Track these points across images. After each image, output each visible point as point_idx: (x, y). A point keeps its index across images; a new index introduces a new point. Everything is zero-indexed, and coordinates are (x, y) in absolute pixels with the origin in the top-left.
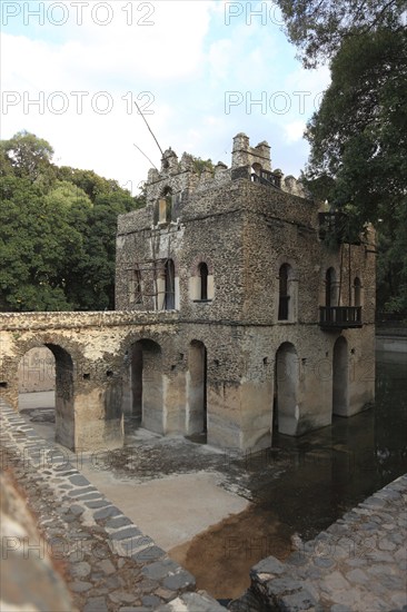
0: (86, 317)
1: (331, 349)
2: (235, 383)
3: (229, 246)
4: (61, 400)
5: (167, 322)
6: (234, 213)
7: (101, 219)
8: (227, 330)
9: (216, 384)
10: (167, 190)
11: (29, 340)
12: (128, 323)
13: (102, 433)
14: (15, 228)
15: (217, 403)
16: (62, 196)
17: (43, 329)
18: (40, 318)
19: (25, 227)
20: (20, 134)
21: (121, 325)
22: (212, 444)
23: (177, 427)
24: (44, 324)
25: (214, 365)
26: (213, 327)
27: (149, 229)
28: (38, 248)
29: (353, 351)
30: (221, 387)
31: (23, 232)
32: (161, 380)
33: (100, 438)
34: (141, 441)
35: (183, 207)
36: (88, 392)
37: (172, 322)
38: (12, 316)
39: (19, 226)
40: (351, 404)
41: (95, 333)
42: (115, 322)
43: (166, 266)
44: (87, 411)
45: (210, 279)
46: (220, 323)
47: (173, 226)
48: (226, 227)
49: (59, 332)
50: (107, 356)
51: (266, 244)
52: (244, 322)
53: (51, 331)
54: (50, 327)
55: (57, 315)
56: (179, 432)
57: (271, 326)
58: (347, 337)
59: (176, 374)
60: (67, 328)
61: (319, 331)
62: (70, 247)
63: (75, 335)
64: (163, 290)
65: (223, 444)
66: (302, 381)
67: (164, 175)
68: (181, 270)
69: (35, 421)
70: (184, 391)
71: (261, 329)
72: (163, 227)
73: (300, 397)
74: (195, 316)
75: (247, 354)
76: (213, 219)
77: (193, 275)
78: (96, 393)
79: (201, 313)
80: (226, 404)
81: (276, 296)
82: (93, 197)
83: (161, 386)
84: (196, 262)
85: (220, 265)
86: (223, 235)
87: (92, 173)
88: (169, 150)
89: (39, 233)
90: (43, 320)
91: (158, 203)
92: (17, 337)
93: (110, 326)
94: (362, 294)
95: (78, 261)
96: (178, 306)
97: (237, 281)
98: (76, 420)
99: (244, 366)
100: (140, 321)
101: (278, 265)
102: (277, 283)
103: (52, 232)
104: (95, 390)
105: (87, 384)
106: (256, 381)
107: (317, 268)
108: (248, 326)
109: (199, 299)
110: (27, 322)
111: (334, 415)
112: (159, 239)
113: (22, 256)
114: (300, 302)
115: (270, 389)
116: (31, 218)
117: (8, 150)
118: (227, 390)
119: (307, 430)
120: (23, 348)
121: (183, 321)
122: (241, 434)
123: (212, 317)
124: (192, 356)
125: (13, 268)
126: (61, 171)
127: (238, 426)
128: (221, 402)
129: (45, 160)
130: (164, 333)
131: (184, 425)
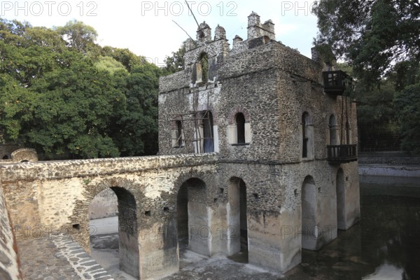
0: (146, 162)
1: (335, 178)
2: (275, 213)
3: (264, 98)
4: (125, 234)
5: (210, 163)
6: (268, 71)
7: (137, 83)
8: (265, 168)
9: (256, 214)
10: (203, 55)
11: (98, 185)
12: (180, 165)
13: (162, 261)
14: (74, 91)
15: (257, 230)
16: (105, 67)
17: (110, 174)
18: (107, 164)
19: (81, 89)
20: (70, 22)
21: (174, 167)
22: (253, 264)
23: (219, 249)
24: (110, 170)
25: (253, 198)
26: (251, 167)
27: (187, 87)
28: (92, 106)
29: (347, 179)
30: (261, 217)
31: (80, 93)
32: (206, 211)
33: (161, 266)
34: (192, 263)
35: (219, 68)
36: (149, 227)
37: (214, 163)
38: (82, 164)
39: (77, 89)
40: (348, 220)
41: (153, 175)
42: (169, 165)
43: (206, 116)
44: (149, 243)
45: (247, 126)
46: (258, 162)
47: (210, 84)
48: (261, 83)
49: (123, 176)
50: (164, 195)
51: (293, 96)
52: (281, 161)
53: (117, 176)
54: (115, 172)
55: (121, 161)
56: (222, 253)
57: (298, 163)
58: (343, 168)
59: (218, 206)
60: (130, 172)
61: (328, 165)
62: (116, 105)
63: (137, 178)
64: (202, 136)
65: (264, 263)
66: (319, 206)
67: (200, 43)
68: (220, 120)
69: (97, 248)
70: (226, 219)
71: (292, 166)
72: (200, 85)
73: (318, 219)
74: (233, 157)
75: (284, 187)
76: (248, 76)
77: (230, 123)
78: (156, 226)
79: (239, 154)
80: (266, 230)
81: (301, 139)
82: (128, 68)
83: (206, 216)
84: (234, 112)
85: (256, 114)
86: (258, 89)
87: (127, 50)
88: (204, 23)
89: (93, 95)
90: (110, 166)
91: (195, 66)
92: (87, 182)
93: (166, 168)
94: (350, 135)
95: (121, 116)
96: (217, 149)
97: (273, 127)
98: (140, 252)
99: (281, 198)
100: (189, 164)
101: (301, 113)
102: (300, 127)
103: (103, 94)
104: (155, 224)
105: (148, 221)
106: (290, 209)
107: (324, 115)
108: (284, 164)
109: (236, 143)
110: (95, 169)
111: (338, 230)
112: (198, 95)
113: (79, 112)
114: (315, 142)
115: (299, 216)
116: (86, 83)
117: (63, 34)
118: (267, 219)
119: (324, 245)
120: (92, 191)
121: (223, 161)
122: (282, 256)
123: (250, 158)
124: (231, 191)
125: (73, 122)
126: (104, 49)
127: (279, 249)
128: (261, 228)
129: (91, 40)
130: (208, 172)
131: (226, 247)
